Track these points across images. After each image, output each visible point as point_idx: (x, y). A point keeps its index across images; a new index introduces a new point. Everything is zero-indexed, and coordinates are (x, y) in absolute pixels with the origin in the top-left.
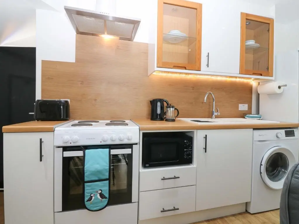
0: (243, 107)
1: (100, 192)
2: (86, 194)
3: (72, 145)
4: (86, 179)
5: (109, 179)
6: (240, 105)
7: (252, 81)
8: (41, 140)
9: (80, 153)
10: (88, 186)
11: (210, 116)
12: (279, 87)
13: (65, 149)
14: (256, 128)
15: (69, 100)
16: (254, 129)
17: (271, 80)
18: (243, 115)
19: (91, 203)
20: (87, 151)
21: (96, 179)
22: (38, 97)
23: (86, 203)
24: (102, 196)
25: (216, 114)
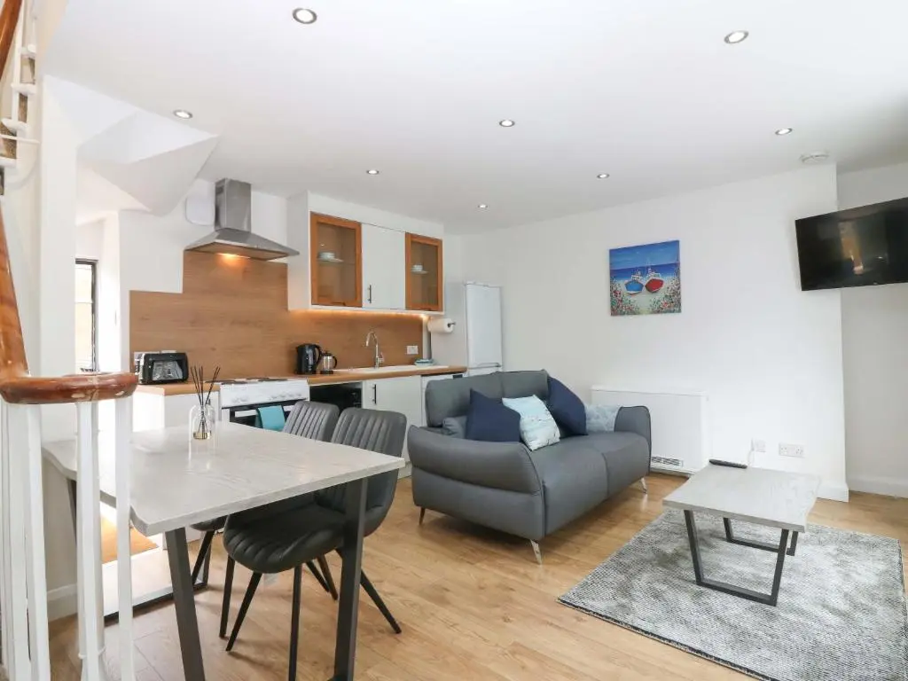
0: (412, 350)
3: (242, 403)
6: (409, 347)
7: (423, 315)
11: (373, 365)
12: (449, 325)
14: (424, 375)
16: (423, 375)
17: (440, 317)
18: (412, 361)
25: (379, 360)
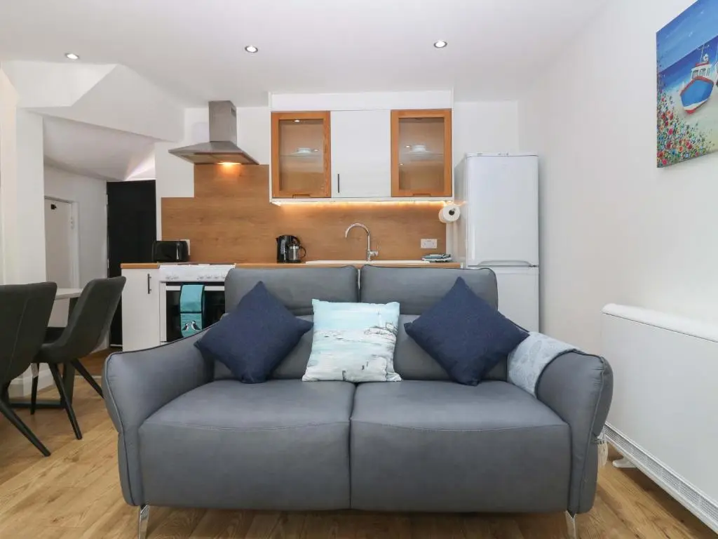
0: (428, 244)
1: (193, 323)
2: (182, 324)
3: (174, 280)
4: (182, 310)
5: (202, 312)
6: (423, 241)
8: (149, 275)
9: (177, 288)
10: (184, 316)
12: (451, 213)
13: (169, 284)
15: (188, 241)
19: (186, 333)
20: (184, 286)
21: (191, 310)
22: (159, 238)
23: (183, 332)
24: (195, 326)
